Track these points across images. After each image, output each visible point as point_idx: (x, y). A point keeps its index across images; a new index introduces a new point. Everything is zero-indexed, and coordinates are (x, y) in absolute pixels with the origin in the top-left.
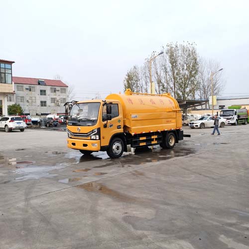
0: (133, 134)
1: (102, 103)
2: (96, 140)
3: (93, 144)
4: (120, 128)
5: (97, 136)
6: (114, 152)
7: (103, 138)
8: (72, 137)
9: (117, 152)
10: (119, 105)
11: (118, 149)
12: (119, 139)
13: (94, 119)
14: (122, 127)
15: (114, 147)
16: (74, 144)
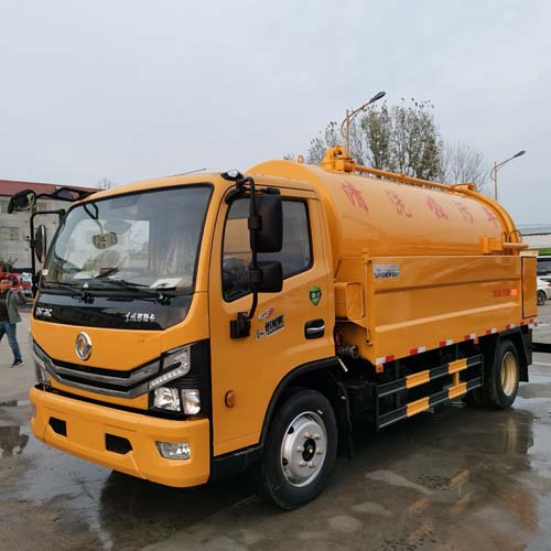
0: (379, 362)
1: (222, 187)
3: (163, 445)
4: (320, 334)
5: (192, 395)
6: (287, 474)
7: (229, 403)
8: (55, 384)
9: (302, 472)
10: (312, 205)
11: (307, 456)
12: (315, 395)
13: (172, 283)
14: (329, 326)
15: (290, 444)
16: (59, 426)
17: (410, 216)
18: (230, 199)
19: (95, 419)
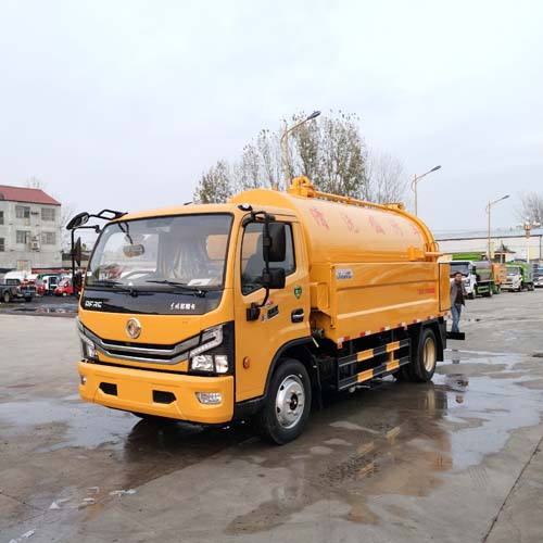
0: (339, 341)
1: (239, 216)
2: (214, 374)
3: (200, 394)
4: (301, 320)
5: (222, 360)
6: (280, 419)
7: (245, 366)
8: (102, 358)
9: (290, 418)
10: (295, 226)
11: (293, 406)
12: (296, 364)
13: (205, 282)
14: (306, 314)
15: (281, 398)
16: (110, 389)
17: (357, 232)
18: (245, 225)
19: (141, 380)
